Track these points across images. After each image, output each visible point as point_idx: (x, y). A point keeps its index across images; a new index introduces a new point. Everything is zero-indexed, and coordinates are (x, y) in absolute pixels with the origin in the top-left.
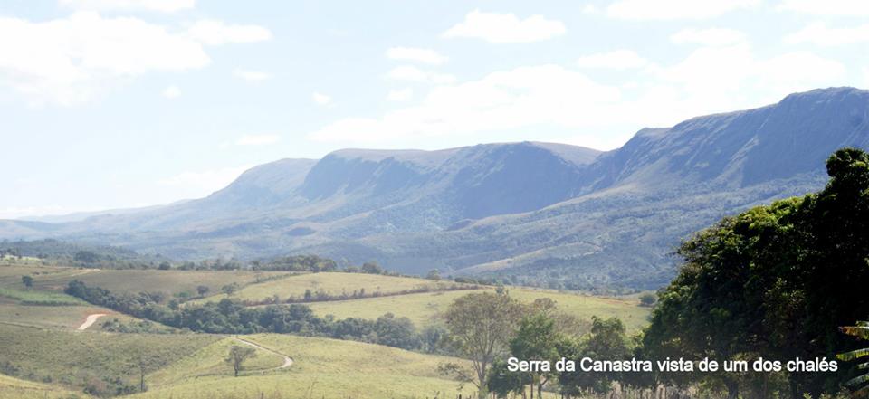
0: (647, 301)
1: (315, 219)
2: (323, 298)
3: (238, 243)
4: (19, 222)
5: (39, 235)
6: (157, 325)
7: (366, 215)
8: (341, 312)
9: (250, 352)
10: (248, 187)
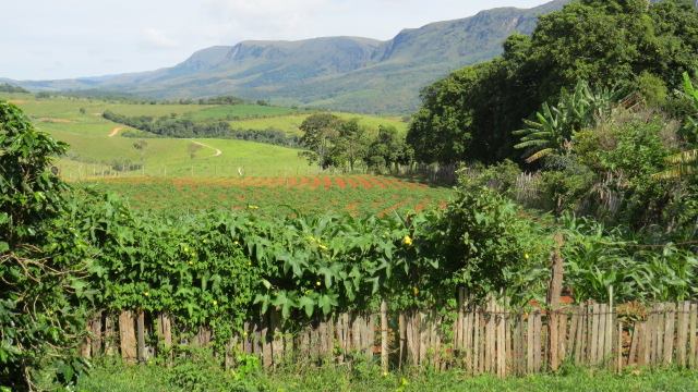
0: (406, 120)
1: (231, 78)
2: (236, 118)
3: (191, 90)
4: (78, 81)
5: (88, 87)
6: (150, 134)
7: (258, 75)
8: (246, 126)
9: (199, 147)
10: (197, 60)
